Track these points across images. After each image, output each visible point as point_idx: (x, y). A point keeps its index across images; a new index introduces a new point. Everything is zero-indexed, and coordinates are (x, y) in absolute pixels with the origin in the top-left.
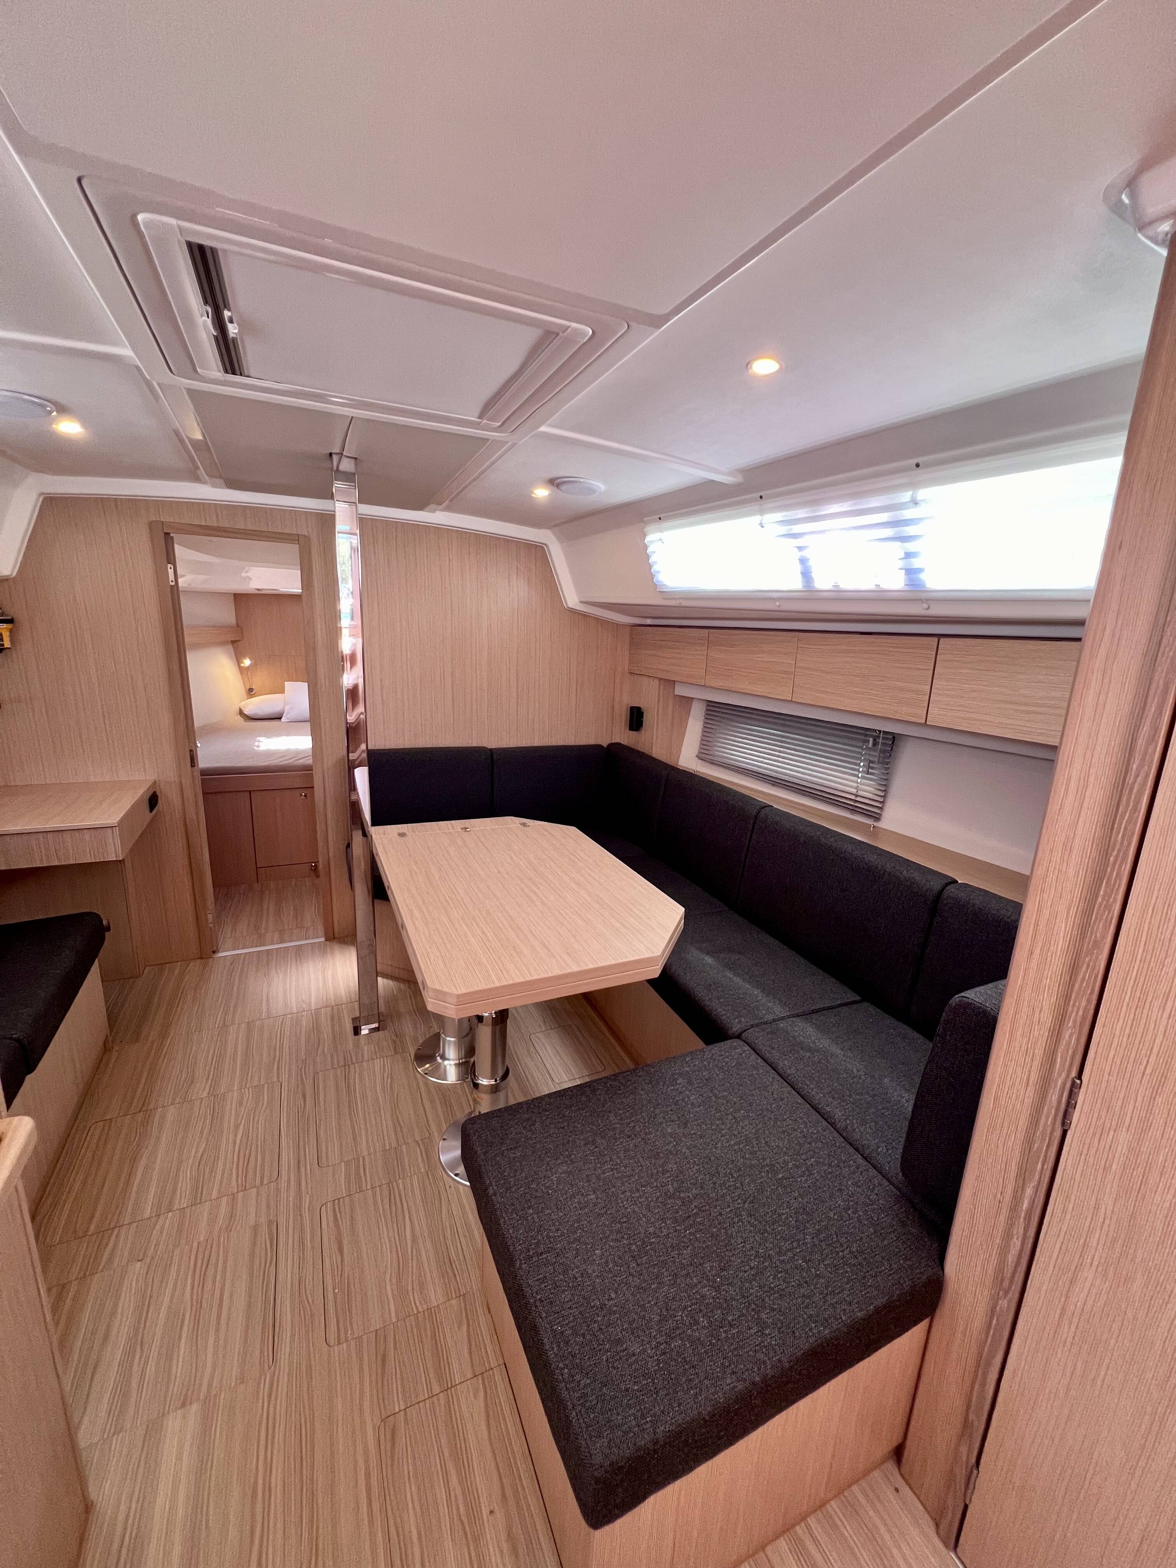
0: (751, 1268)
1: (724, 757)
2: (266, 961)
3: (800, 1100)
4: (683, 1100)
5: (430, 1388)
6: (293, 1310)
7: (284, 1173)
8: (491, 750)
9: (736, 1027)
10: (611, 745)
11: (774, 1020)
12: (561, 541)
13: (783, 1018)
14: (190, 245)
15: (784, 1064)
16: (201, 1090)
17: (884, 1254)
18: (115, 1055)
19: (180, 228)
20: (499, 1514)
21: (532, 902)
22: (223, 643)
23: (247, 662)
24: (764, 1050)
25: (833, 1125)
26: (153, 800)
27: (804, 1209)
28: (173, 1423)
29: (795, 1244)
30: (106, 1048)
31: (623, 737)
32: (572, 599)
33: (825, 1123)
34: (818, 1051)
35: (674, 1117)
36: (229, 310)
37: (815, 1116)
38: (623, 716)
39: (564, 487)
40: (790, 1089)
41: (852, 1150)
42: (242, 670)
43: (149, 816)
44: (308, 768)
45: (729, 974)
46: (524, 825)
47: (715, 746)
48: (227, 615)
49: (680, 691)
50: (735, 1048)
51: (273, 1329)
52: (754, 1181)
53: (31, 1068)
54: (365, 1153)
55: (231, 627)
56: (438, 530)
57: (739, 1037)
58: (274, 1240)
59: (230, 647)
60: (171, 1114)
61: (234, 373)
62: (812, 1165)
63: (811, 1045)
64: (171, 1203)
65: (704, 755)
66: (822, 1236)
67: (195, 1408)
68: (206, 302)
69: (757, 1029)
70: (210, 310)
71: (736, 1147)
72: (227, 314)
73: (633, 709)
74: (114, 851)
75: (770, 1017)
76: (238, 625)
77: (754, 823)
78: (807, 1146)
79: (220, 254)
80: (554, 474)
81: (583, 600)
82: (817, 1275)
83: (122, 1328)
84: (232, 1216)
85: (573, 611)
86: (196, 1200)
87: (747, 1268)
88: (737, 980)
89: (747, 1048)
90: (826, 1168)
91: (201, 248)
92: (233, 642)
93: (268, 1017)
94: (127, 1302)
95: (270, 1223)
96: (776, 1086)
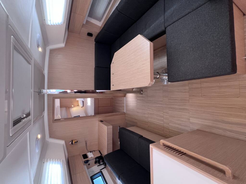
0: (212, 38)
1: (101, 15)
2: (127, 106)
3: (183, 18)
4: (176, 43)
5: (200, 90)
6: (182, 106)
7: (162, 106)
8: (95, 67)
9: (163, 28)
10: (95, 41)
11: (164, 19)
12: (49, 46)
13: (164, 17)
14: (14, 126)
15: (174, 20)
16: (147, 116)
17: (220, 9)
18: (138, 125)
19: (11, 129)
20: (220, 83)
21: (132, 65)
22: (69, 109)
23: (73, 106)
24: (170, 23)
25: (190, 12)
26: (101, 121)
27: (205, 24)
28: (191, 121)
29: (211, 28)
30: (137, 126)
31: (93, 38)
32: (62, 45)
33: (189, 14)
34: (174, 11)
35: (179, 46)
36: (21, 117)
37: (187, 16)
38: (89, 38)
39: (39, 44)
40: (180, 20)
41: (197, 10)
42: (74, 107)
43: (104, 122)
44: (95, 99)
45: (151, 27)
46: (113, 63)
47: (98, 17)
48: (64, 109)
49: (85, 23)
50: (168, 29)
51: (184, 109)
52: (196, 33)
53: (142, 136)
54: (162, 95)
55: (66, 108)
56: (49, 73)
57: (166, 28)
58: (172, 108)
59: (70, 108)
60: (149, 119)
61: (30, 114)
62: (197, 20)
63: (172, 12)
64: (162, 120)
65: (100, 20)
66: (212, 22)
67: (190, 118)
68: (21, 121)
69: (165, 24)
70: (22, 120)
71: (188, 35)
72: (22, 117)
73: (88, 35)
74: (111, 127)
75: (163, 20)
76: (66, 107)
77: (120, 12)
78: (193, 19)
79: (14, 120)
80: (37, 46)
81: (63, 43)
82: (218, 25)
83: (177, 126)
84: (166, 113)
85: (65, 45)
86: (163, 117)
87: (211, 39)
88: (153, 25)
89: (169, 27)
90: (199, 17)
91: (14, 124)
92: (69, 108)
93: (137, 106)
94: (174, 125)
95: (169, 108)
96: (178, 23)
